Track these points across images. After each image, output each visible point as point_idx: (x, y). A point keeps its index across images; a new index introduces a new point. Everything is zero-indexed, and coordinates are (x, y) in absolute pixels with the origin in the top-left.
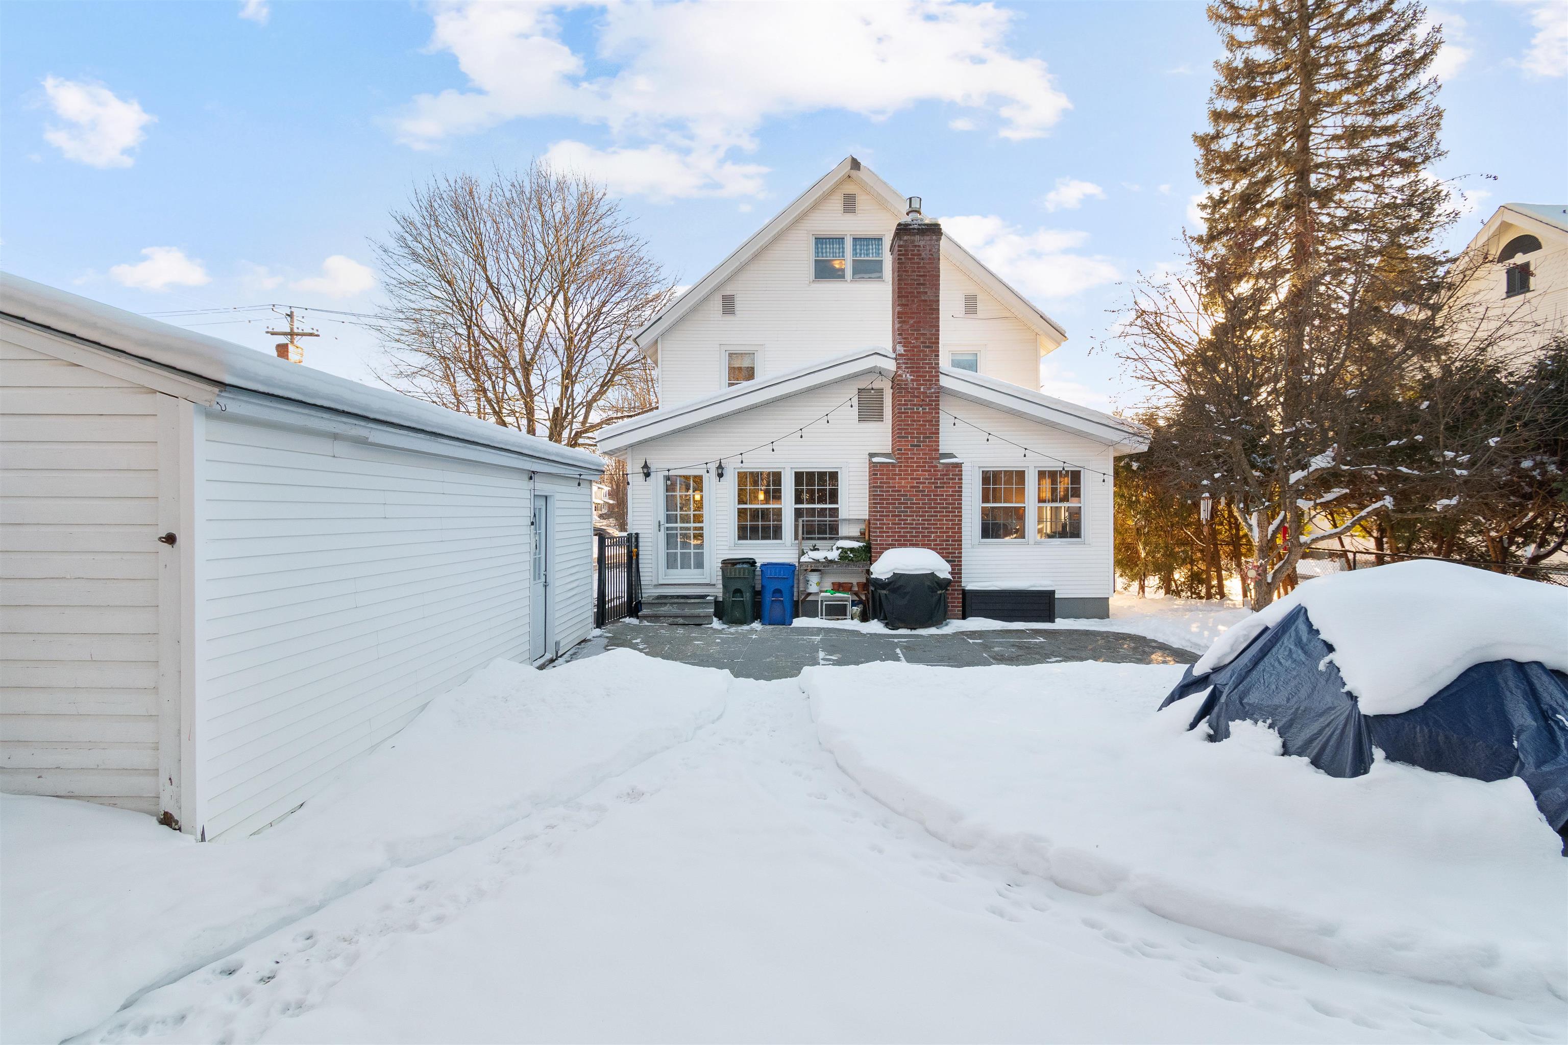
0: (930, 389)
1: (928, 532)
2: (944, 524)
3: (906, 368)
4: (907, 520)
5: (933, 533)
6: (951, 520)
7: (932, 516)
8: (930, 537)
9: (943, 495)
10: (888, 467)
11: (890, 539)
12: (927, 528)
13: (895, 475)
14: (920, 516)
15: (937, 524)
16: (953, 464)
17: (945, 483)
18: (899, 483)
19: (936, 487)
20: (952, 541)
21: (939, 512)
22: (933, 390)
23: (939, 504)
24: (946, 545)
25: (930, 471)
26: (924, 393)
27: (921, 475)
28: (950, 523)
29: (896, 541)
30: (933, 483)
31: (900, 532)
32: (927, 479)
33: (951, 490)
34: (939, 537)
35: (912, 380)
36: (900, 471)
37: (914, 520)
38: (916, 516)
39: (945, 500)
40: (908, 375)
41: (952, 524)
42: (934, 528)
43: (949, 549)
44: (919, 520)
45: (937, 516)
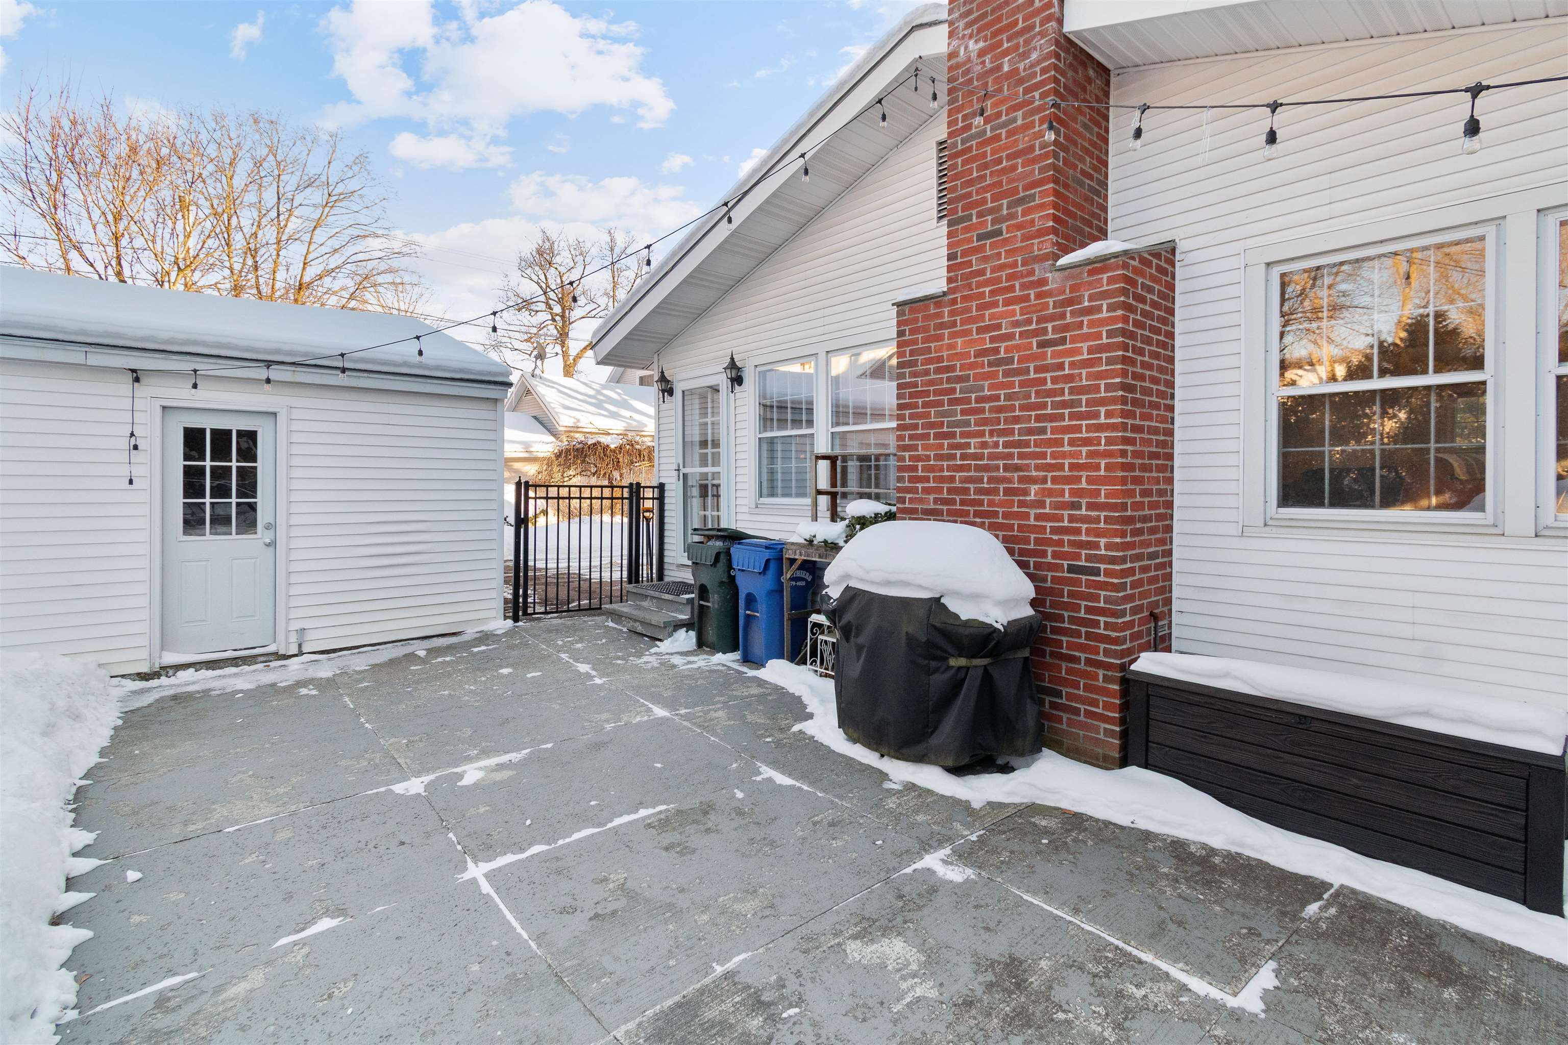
0: (1025, 55)
1: (1021, 480)
2: (1064, 455)
3: (969, 25)
4: (968, 445)
5: (1034, 480)
6: (1086, 442)
7: (1030, 431)
8: (1026, 492)
9: (1061, 366)
10: (927, 308)
11: (931, 497)
12: (1017, 468)
13: (942, 326)
14: (1002, 433)
15: (1043, 455)
16: (1089, 262)
17: (1066, 328)
18: (951, 347)
19: (1042, 345)
20: (1090, 506)
21: (1052, 418)
22: (1034, 56)
23: (1052, 393)
24: (1072, 519)
25: (1026, 298)
26: (1014, 72)
27: (1002, 315)
28: (1084, 450)
29: (945, 502)
30: (1035, 333)
31: (952, 479)
32: (1016, 324)
33: (1085, 346)
34: (1050, 493)
35: (982, 53)
36: (952, 313)
37: (984, 445)
38: (991, 433)
39: (1069, 378)
40: (971, 43)
41: (1091, 454)
42: (1038, 468)
43: (1078, 531)
44: (996, 445)
45: (1043, 431)
